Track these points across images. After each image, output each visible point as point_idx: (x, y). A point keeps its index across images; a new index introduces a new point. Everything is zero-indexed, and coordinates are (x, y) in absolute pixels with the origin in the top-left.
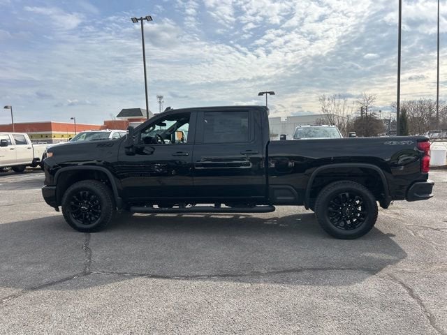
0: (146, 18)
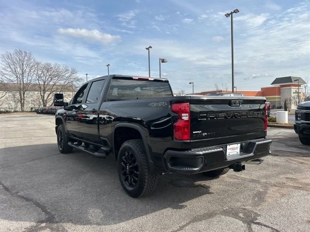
0: (234, 12)
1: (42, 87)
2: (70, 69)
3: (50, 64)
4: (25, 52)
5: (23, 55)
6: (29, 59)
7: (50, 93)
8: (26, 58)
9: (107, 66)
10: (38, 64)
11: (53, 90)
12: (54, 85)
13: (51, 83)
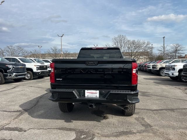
1: (130, 54)
2: (146, 42)
3: (135, 40)
4: (123, 35)
5: (122, 37)
6: (124, 39)
7: (134, 57)
8: (123, 39)
9: (163, 38)
10: (129, 41)
11: (136, 55)
12: (136, 52)
13: (135, 51)
